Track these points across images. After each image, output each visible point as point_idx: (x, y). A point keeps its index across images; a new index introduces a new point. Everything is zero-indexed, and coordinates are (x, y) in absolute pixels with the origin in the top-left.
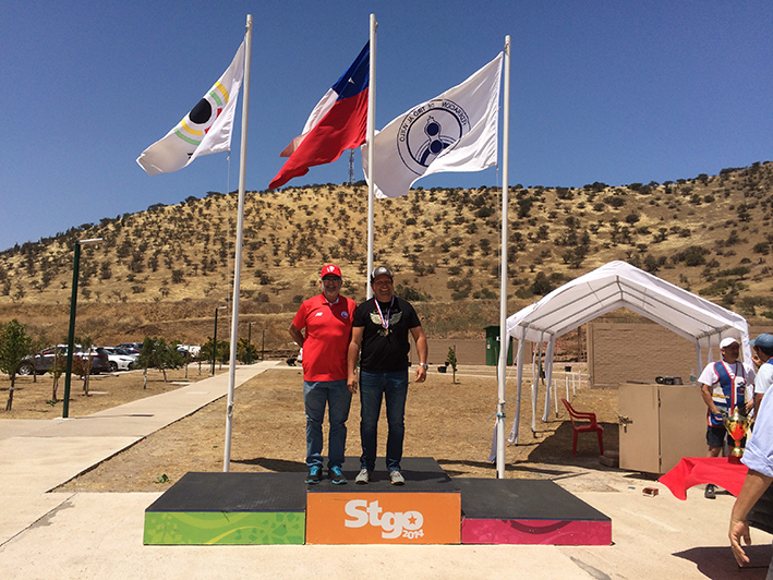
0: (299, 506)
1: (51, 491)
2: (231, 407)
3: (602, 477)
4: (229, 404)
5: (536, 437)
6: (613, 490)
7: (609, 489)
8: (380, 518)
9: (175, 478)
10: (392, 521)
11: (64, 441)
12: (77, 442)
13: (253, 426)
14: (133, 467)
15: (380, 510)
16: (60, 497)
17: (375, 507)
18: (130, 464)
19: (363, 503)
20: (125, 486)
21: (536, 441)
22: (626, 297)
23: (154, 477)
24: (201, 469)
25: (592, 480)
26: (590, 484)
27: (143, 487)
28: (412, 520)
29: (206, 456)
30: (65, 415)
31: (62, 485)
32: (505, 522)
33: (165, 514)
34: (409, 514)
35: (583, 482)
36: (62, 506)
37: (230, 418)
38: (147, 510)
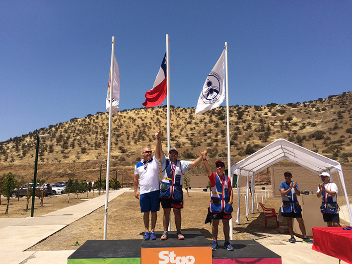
0: (138, 254)
1: (25, 251)
2: (107, 210)
3: (278, 238)
4: (106, 208)
5: (248, 221)
6: (284, 244)
7: (281, 244)
8: (175, 259)
9: (81, 243)
10: (180, 261)
11: (31, 228)
12: (37, 228)
13: (118, 218)
14: (62, 239)
15: (175, 255)
16: (29, 253)
17: (172, 254)
18: (61, 237)
19: (167, 252)
20: (59, 248)
21: (248, 222)
22: (287, 155)
23: (72, 243)
24: (94, 239)
25: (274, 240)
26: (273, 242)
27: (67, 248)
28: (190, 260)
29: (96, 233)
30: (32, 216)
31: (30, 248)
32: (233, 260)
33: (76, 260)
34: (188, 257)
35: (269, 241)
36: (30, 258)
37: (107, 215)
38: (68, 258)
